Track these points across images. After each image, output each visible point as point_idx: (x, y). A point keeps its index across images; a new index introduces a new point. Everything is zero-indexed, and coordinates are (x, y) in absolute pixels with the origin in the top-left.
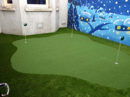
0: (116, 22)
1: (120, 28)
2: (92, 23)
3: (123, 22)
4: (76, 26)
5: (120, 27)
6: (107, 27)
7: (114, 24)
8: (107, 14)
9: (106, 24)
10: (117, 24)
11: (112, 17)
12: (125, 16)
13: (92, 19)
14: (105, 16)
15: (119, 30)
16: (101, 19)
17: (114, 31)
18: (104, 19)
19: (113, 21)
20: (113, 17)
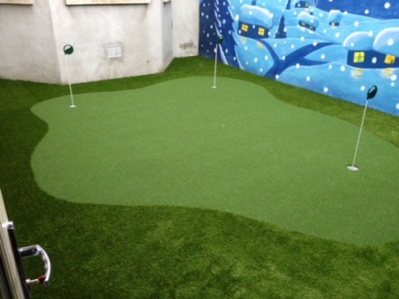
0: (351, 40)
1: (362, 60)
2: (275, 43)
3: (372, 40)
4: (227, 51)
5: (362, 54)
6: (323, 57)
7: (344, 45)
8: (321, 13)
9: (320, 46)
10: (352, 45)
11: (337, 24)
12: (377, 20)
13: (276, 30)
14: (316, 21)
15: (358, 65)
16: (303, 29)
17: (343, 69)
18: (314, 29)
19: (340, 37)
20: (341, 23)
